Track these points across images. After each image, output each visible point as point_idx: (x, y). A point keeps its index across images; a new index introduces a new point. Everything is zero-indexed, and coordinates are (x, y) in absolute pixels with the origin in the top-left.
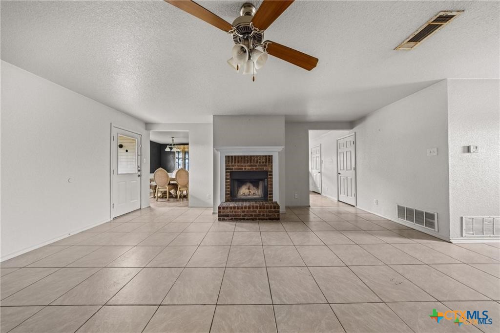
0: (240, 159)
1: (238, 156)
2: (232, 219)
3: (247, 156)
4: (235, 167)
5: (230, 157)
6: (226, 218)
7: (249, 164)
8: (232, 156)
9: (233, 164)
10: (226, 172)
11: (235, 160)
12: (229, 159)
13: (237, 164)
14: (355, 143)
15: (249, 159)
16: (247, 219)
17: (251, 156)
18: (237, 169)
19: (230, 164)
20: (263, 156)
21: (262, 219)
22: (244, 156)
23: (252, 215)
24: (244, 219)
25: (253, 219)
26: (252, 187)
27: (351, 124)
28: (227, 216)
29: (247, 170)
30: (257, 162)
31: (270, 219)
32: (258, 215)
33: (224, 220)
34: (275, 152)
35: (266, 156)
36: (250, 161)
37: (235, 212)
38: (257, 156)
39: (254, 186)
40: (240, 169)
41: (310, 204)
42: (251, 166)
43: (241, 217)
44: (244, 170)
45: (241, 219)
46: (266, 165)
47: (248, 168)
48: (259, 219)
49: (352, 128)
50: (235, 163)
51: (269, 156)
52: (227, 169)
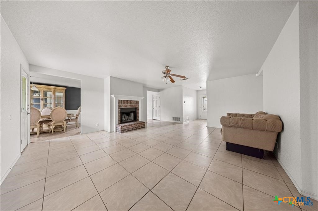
0: (125, 102)
1: (125, 100)
2: (127, 131)
3: (129, 101)
4: (123, 106)
5: (121, 101)
6: (124, 131)
7: (130, 104)
8: (122, 100)
9: (122, 104)
10: (119, 109)
11: (123, 102)
12: (120, 101)
13: (124, 104)
14: (160, 97)
15: (129, 102)
16: (134, 130)
17: (130, 101)
18: (124, 107)
19: (121, 104)
21: (139, 128)
22: (128, 101)
23: (135, 128)
24: (132, 130)
25: (136, 129)
26: (126, 116)
27: (159, 90)
28: (125, 130)
29: (129, 107)
30: (133, 104)
31: (142, 128)
32: (138, 127)
33: (123, 132)
34: (140, 99)
35: (136, 101)
36: (130, 103)
37: (129, 127)
38: (133, 101)
39: (127, 115)
40: (126, 107)
41: (147, 121)
42: (131, 105)
43: (131, 129)
44: (127, 107)
45: (131, 130)
46: (136, 105)
48: (138, 129)
49: (159, 92)
50: (123, 103)
51: (138, 101)
52: (119, 107)
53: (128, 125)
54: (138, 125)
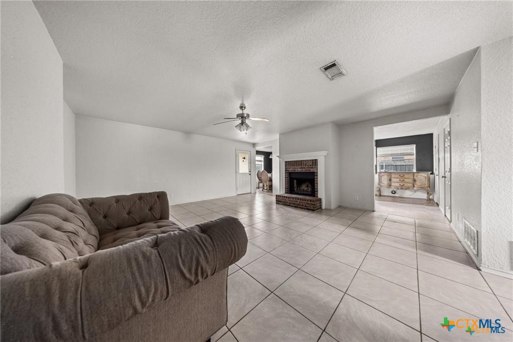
1: (293, 161)
2: (283, 204)
3: (299, 161)
4: (291, 170)
5: (288, 162)
7: (300, 167)
9: (290, 167)
10: (286, 173)
11: (291, 164)
13: (292, 167)
17: (301, 161)
19: (288, 167)
20: (310, 160)
21: (302, 208)
22: (297, 161)
23: (295, 204)
24: (290, 206)
25: (296, 207)
30: (306, 165)
31: (307, 209)
32: (299, 205)
33: (279, 204)
34: (320, 156)
35: (313, 160)
36: (301, 164)
37: (285, 200)
38: (306, 161)
40: (294, 171)
42: (302, 168)
43: (289, 204)
44: (296, 171)
46: (312, 168)
47: (299, 170)
51: (315, 160)
52: (286, 171)
53: (296, 198)
54: (299, 201)
